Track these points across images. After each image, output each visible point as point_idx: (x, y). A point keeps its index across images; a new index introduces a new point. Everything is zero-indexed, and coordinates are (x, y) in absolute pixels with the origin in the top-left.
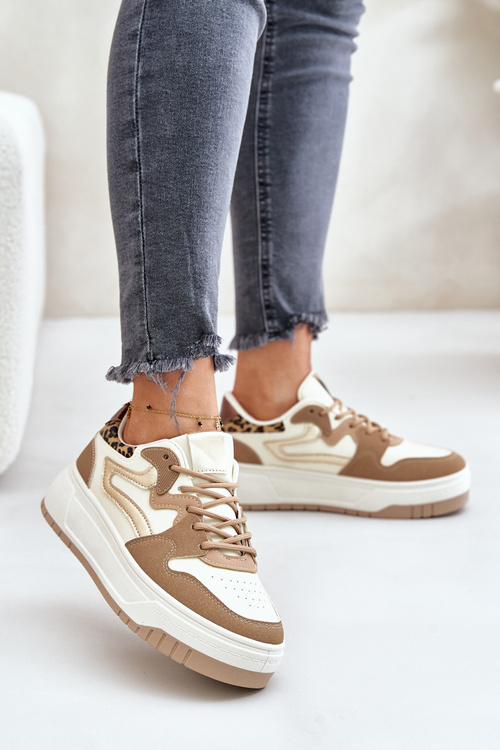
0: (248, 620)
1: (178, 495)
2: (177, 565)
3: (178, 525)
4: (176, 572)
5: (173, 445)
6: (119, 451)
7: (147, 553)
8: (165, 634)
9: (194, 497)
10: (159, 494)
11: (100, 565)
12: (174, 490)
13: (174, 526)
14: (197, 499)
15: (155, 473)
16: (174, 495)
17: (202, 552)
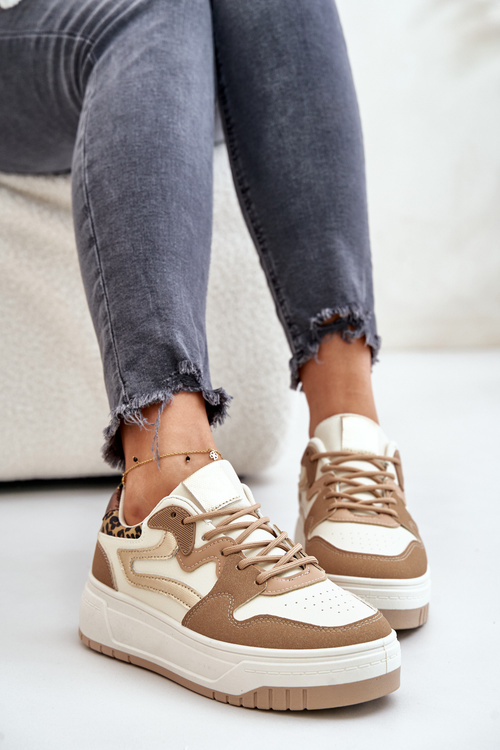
0: (344, 627)
1: (205, 546)
2: (242, 614)
3: (222, 575)
4: (246, 621)
5: (175, 499)
6: (128, 537)
7: (206, 619)
8: (270, 690)
9: (222, 538)
10: (187, 556)
11: (169, 660)
12: (199, 543)
13: (219, 578)
14: (227, 539)
15: (171, 537)
16: (202, 548)
17: (261, 586)
